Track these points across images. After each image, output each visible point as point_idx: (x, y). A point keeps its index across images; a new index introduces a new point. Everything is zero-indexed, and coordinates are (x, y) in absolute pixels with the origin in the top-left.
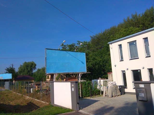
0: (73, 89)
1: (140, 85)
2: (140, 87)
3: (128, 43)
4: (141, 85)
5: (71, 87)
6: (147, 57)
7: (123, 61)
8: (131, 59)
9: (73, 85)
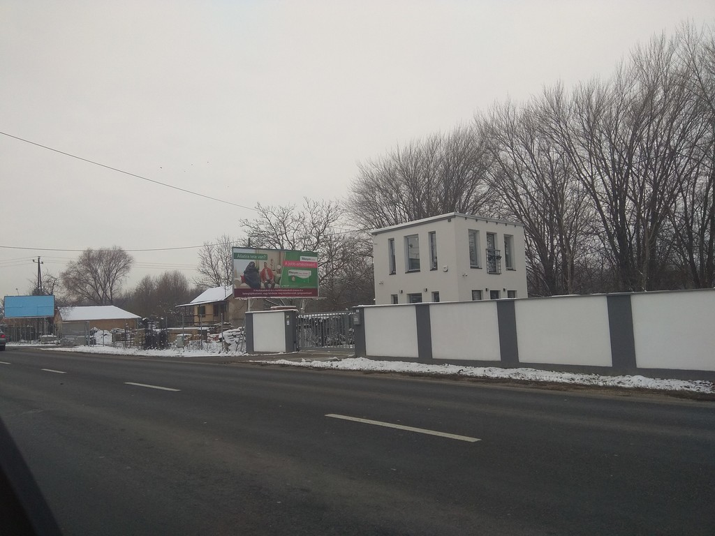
0: (288, 322)
3: (406, 237)
5: (286, 320)
6: (433, 269)
7: (395, 273)
8: (409, 272)
9: (288, 317)
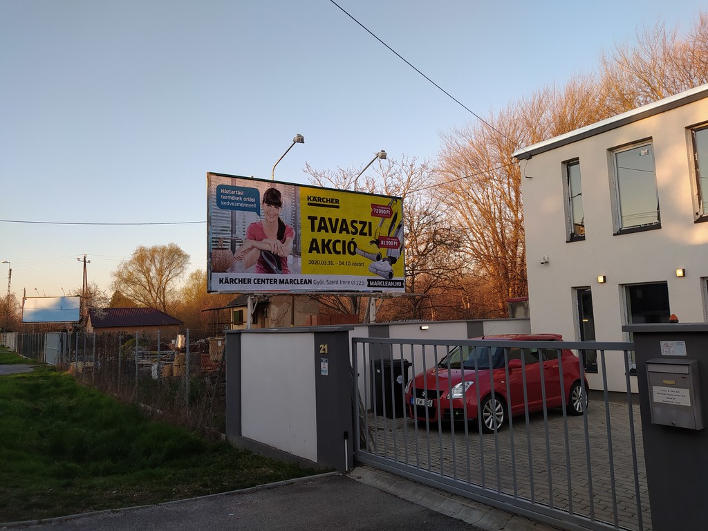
0: (324, 366)
1: (663, 343)
2: (664, 353)
3: (611, 150)
4: (670, 343)
5: (318, 358)
6: (701, 220)
7: (583, 238)
8: (622, 232)
9: (324, 348)
